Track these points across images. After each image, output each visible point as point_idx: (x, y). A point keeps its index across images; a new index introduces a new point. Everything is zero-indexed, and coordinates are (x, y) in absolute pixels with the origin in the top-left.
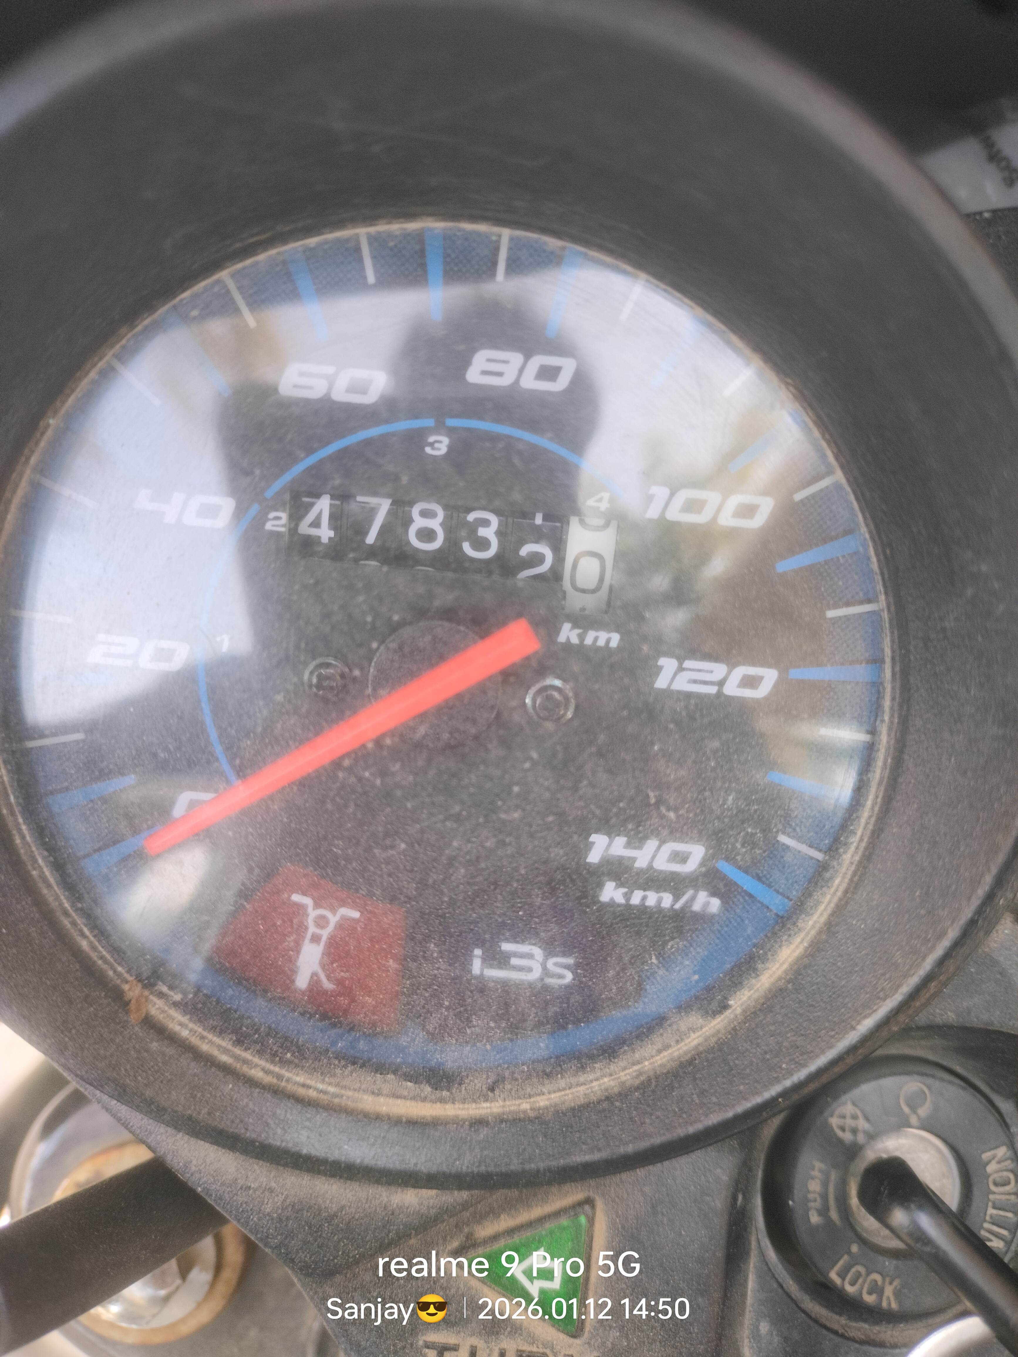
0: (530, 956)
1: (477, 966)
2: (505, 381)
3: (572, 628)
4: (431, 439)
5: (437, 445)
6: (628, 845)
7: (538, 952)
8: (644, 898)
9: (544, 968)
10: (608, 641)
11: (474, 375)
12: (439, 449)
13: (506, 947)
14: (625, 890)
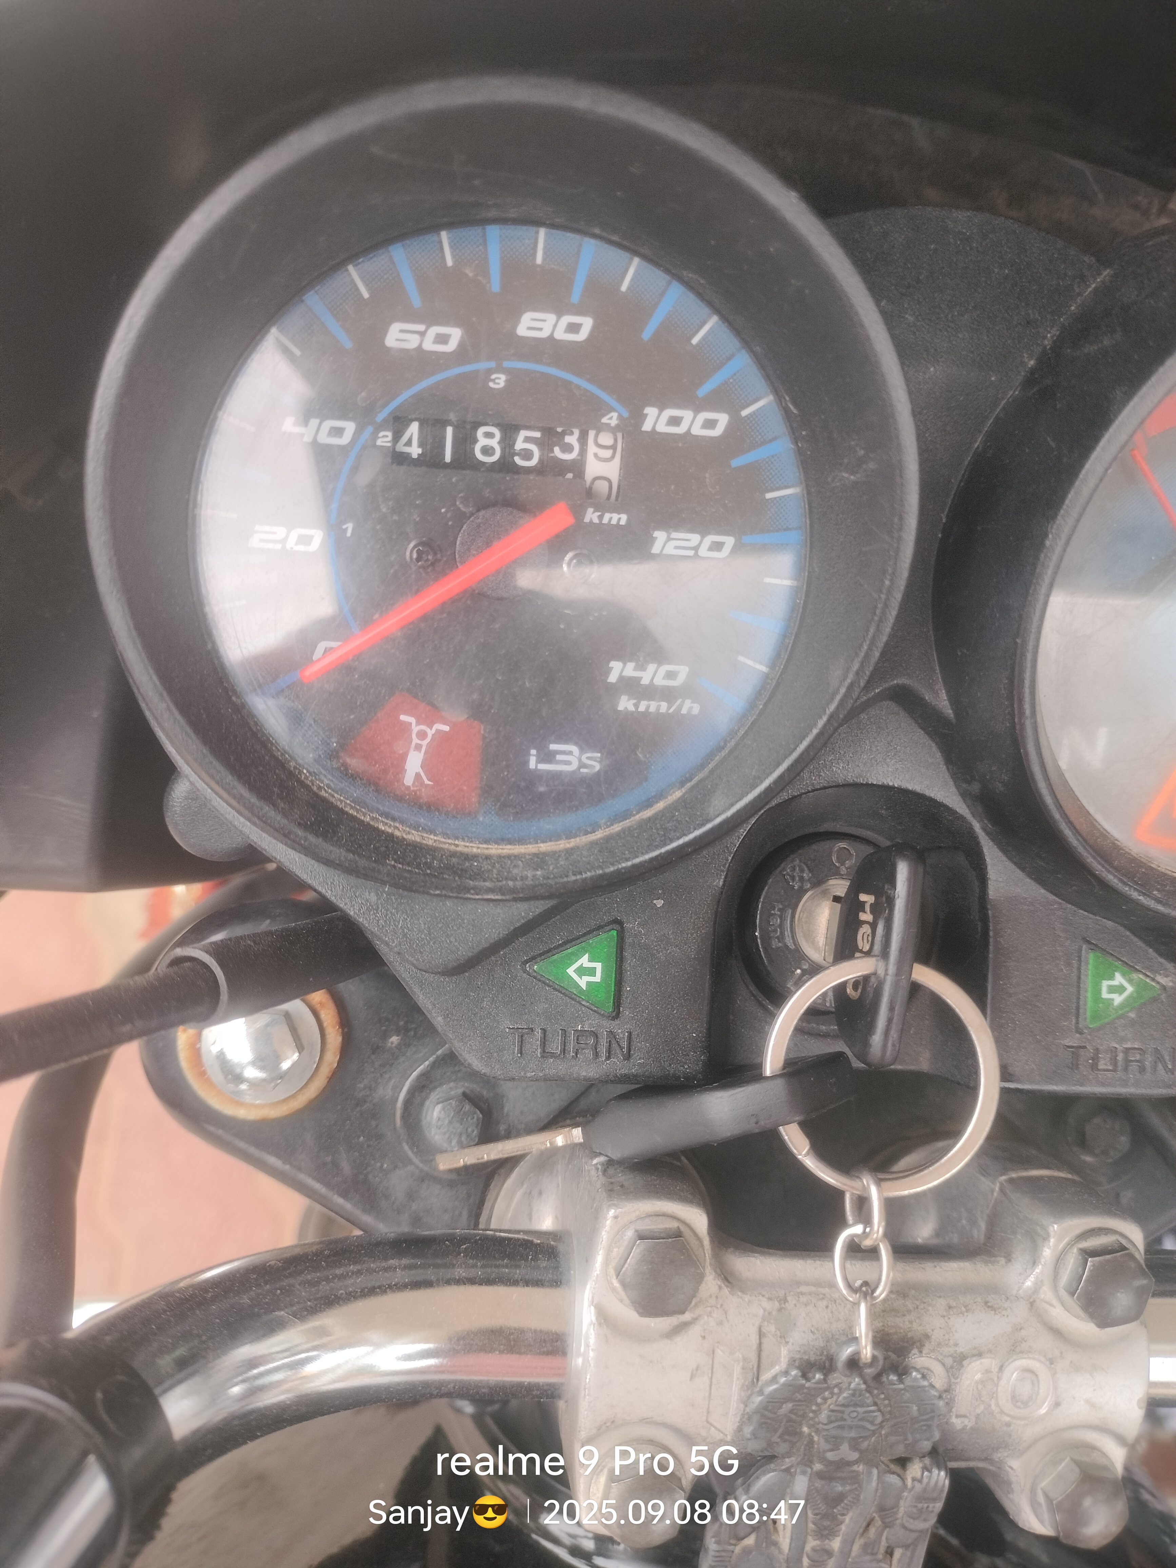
0: (570, 753)
1: (532, 763)
2: (544, 334)
3: (594, 512)
4: (493, 377)
5: (497, 381)
6: (635, 669)
7: (575, 749)
8: (648, 707)
9: (580, 760)
10: (620, 519)
11: (522, 331)
12: (498, 384)
13: (553, 747)
14: (635, 701)
